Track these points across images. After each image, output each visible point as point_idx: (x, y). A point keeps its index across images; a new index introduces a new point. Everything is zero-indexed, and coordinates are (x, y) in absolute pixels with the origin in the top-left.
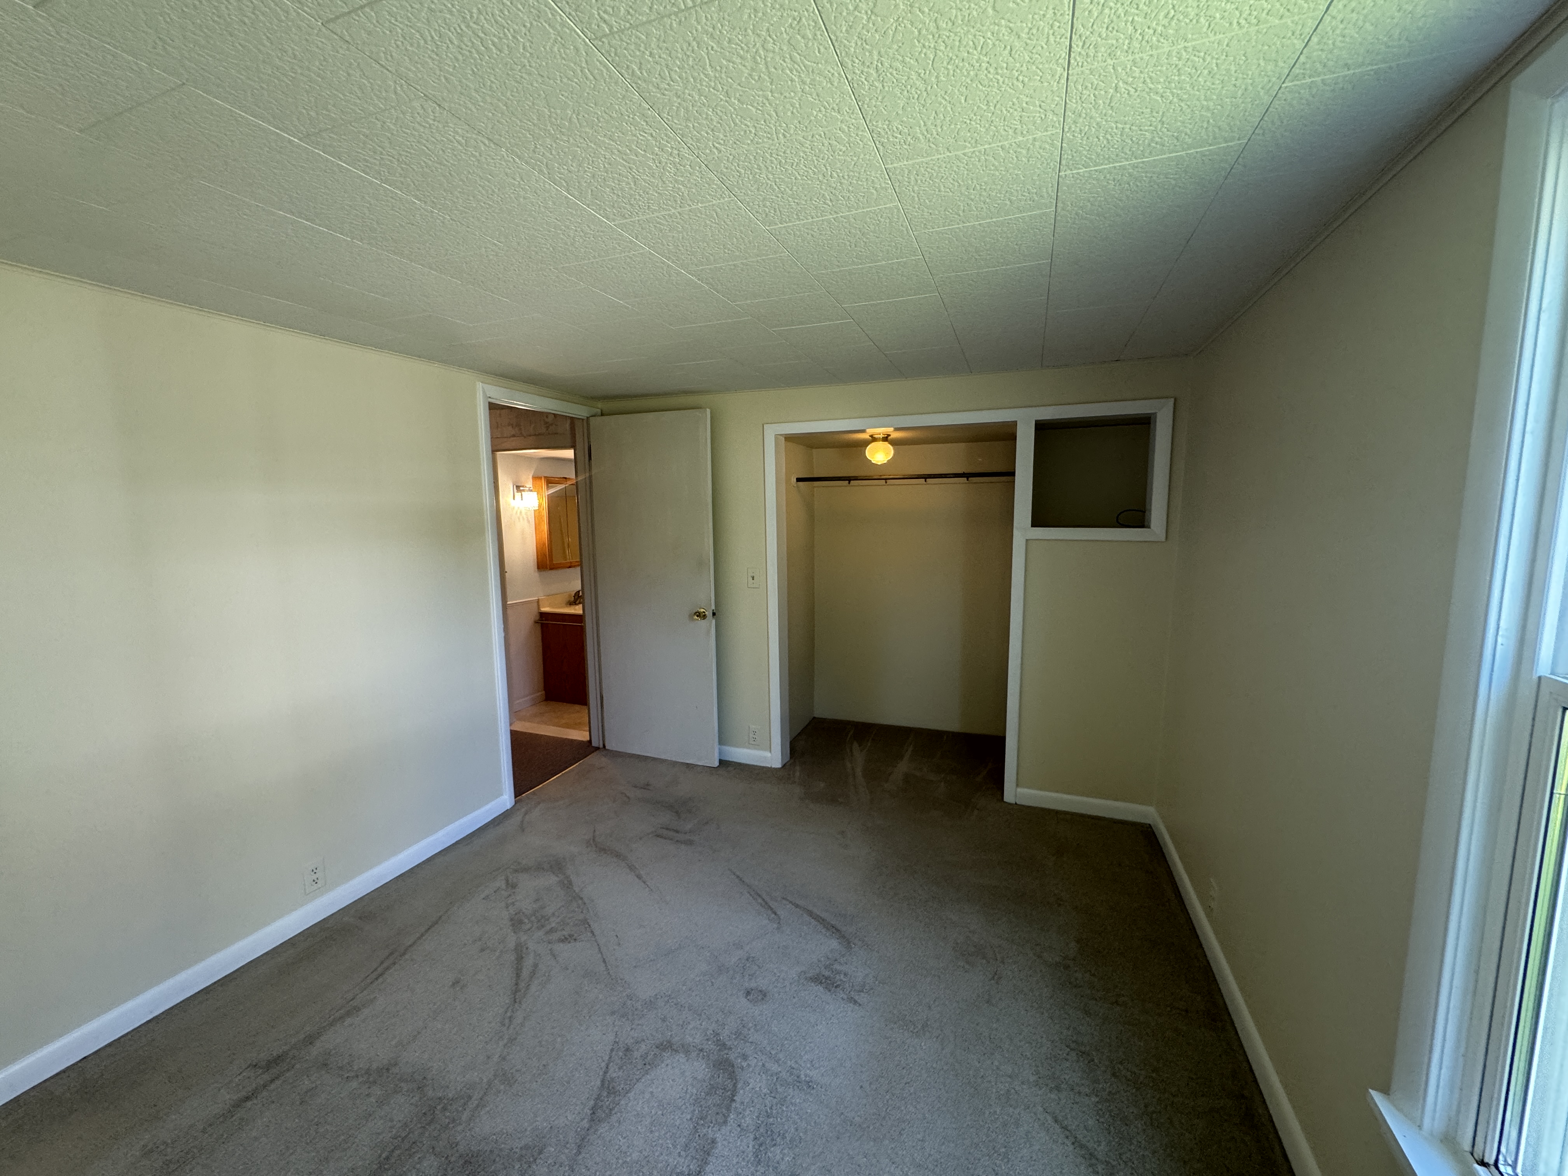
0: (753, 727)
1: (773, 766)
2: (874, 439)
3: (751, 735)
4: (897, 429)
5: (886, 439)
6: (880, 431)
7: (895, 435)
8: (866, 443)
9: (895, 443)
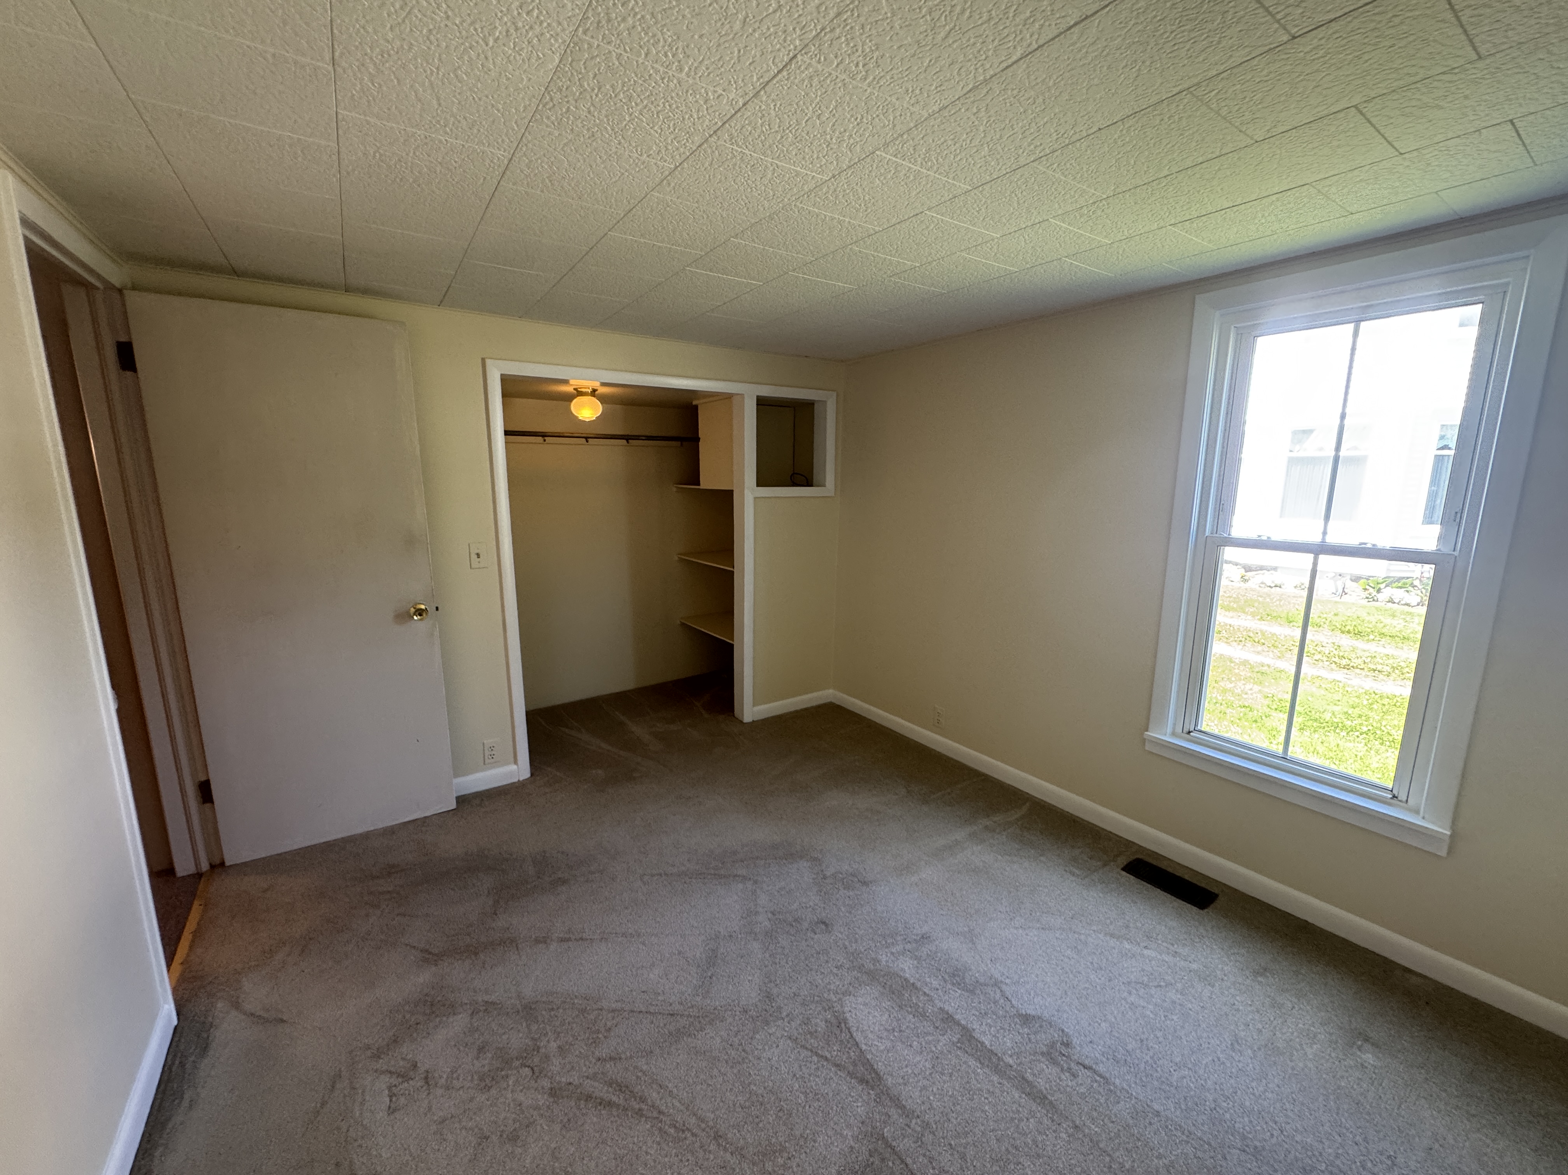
0: (488, 742)
1: (521, 779)
2: (579, 393)
3: (487, 753)
4: (604, 384)
5: (594, 393)
6: (588, 384)
7: (602, 390)
8: (568, 398)
9: (603, 399)
